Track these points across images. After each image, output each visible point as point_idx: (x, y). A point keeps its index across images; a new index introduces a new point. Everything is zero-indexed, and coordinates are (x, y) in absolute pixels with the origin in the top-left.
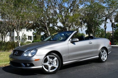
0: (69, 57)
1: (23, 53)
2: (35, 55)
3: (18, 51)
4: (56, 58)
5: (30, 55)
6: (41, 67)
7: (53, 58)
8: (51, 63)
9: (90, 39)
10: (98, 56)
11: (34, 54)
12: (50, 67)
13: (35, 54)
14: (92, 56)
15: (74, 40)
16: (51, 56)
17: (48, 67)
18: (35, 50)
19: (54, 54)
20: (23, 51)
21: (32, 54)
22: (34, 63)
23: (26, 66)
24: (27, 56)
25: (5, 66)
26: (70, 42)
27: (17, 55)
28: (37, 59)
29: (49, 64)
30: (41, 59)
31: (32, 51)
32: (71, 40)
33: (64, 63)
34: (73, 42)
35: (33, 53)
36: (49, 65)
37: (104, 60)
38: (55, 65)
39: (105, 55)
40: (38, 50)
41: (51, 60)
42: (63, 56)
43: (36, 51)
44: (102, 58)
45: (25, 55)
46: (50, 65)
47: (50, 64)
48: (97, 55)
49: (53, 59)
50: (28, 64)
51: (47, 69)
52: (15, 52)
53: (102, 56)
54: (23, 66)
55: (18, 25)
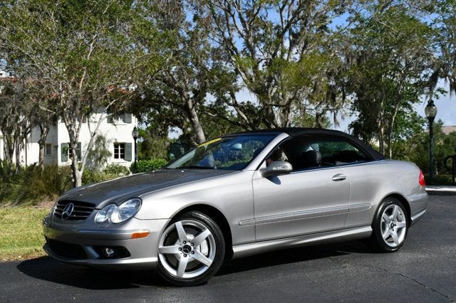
0: (256, 229)
1: (92, 210)
2: (133, 217)
3: (76, 203)
4: (207, 233)
5: (116, 218)
6: (155, 259)
7: (197, 231)
8: (190, 249)
9: (338, 163)
10: (369, 229)
11: (129, 216)
12: (184, 260)
13: (132, 214)
14: (346, 225)
15: (274, 169)
16: (191, 223)
17: (178, 262)
18: (133, 202)
19: (203, 216)
20: (94, 205)
21: (123, 214)
22: (129, 245)
23: (103, 256)
24: (106, 222)
25: (23, 259)
26: (259, 174)
27: (71, 218)
28: (140, 232)
29: (180, 249)
30: (154, 233)
31: (123, 206)
32: (264, 165)
33: (236, 249)
34: (271, 176)
35: (127, 212)
36: (181, 254)
37: (394, 245)
38: (204, 253)
39: (398, 225)
40: (145, 202)
41: (190, 237)
42: (234, 222)
43: (139, 202)
44: (385, 236)
45: (100, 218)
46: (186, 256)
47: (186, 249)
48: (366, 225)
49: (195, 235)
50: (110, 247)
51: (176, 267)
52: (63, 207)
53: (384, 229)
54: (92, 257)
55: (75, 103)
